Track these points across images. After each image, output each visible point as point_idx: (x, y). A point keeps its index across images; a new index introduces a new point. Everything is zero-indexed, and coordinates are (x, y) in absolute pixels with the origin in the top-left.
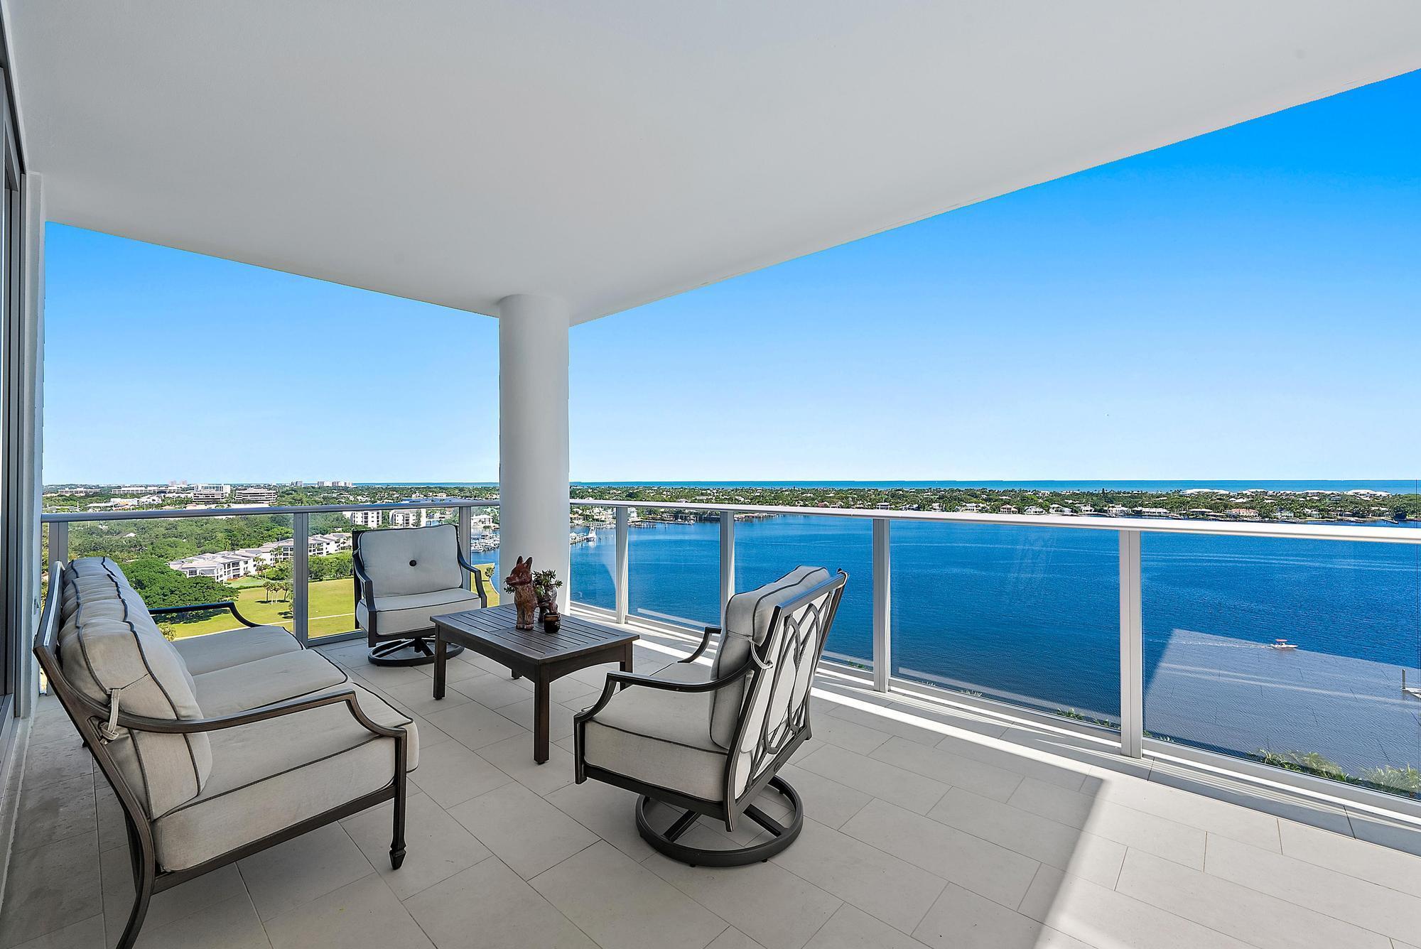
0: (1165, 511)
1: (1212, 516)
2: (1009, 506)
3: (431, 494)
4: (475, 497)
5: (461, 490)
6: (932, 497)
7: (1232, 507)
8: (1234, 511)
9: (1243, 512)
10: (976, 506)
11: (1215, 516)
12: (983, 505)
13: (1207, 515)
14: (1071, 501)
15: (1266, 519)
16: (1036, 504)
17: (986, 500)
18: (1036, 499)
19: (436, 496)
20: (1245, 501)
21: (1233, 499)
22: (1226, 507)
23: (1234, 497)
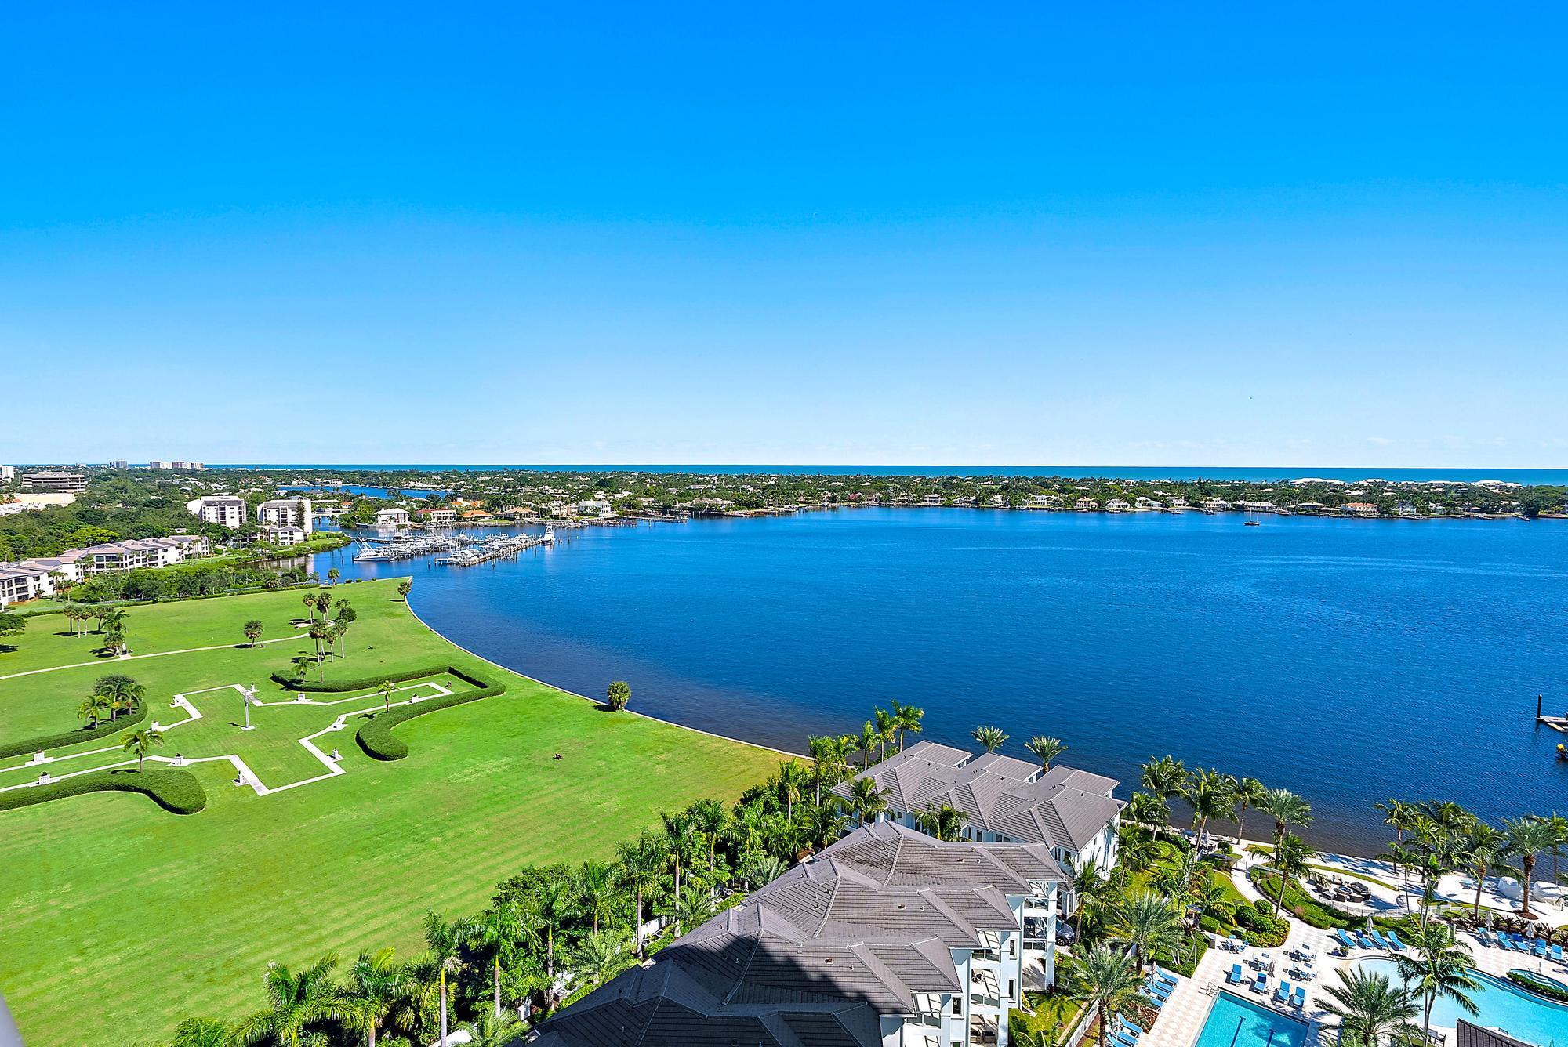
0: (1271, 505)
1: (1325, 511)
2: (1087, 499)
3: (320, 480)
4: (384, 484)
5: (364, 475)
6: (994, 487)
7: (1347, 501)
8: (1350, 506)
9: (1360, 507)
10: (1047, 499)
11: (1327, 511)
12: (1055, 498)
13: (1320, 511)
14: (1161, 493)
15: (1386, 516)
16: (1119, 496)
17: (1059, 491)
18: (1119, 490)
19: (328, 483)
20: (1361, 493)
21: (1348, 491)
22: (1341, 500)
23: (1349, 488)
